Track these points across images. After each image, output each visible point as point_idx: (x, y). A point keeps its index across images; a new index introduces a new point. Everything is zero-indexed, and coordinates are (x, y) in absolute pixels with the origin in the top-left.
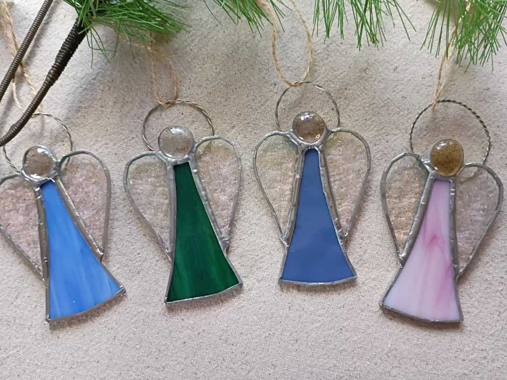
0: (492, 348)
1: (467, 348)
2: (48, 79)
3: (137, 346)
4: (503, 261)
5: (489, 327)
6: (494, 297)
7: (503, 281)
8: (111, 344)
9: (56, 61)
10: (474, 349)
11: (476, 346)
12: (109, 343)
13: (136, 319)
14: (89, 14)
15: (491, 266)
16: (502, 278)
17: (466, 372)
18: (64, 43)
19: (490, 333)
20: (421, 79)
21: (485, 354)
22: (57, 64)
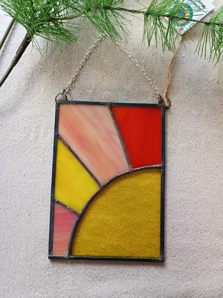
0: (194, 177)
1: (182, 178)
2: (13, 63)
3: (33, 197)
4: (196, 138)
5: (192, 168)
6: (193, 154)
7: (197, 146)
8: (21, 198)
9: (16, 54)
10: (186, 178)
11: (186, 177)
12: (20, 198)
13: (31, 185)
14: (33, 31)
15: (191, 140)
16: (196, 145)
17: (183, 189)
18: (20, 45)
19: (192, 170)
20: (152, 56)
21: (191, 180)
22: (17, 56)
